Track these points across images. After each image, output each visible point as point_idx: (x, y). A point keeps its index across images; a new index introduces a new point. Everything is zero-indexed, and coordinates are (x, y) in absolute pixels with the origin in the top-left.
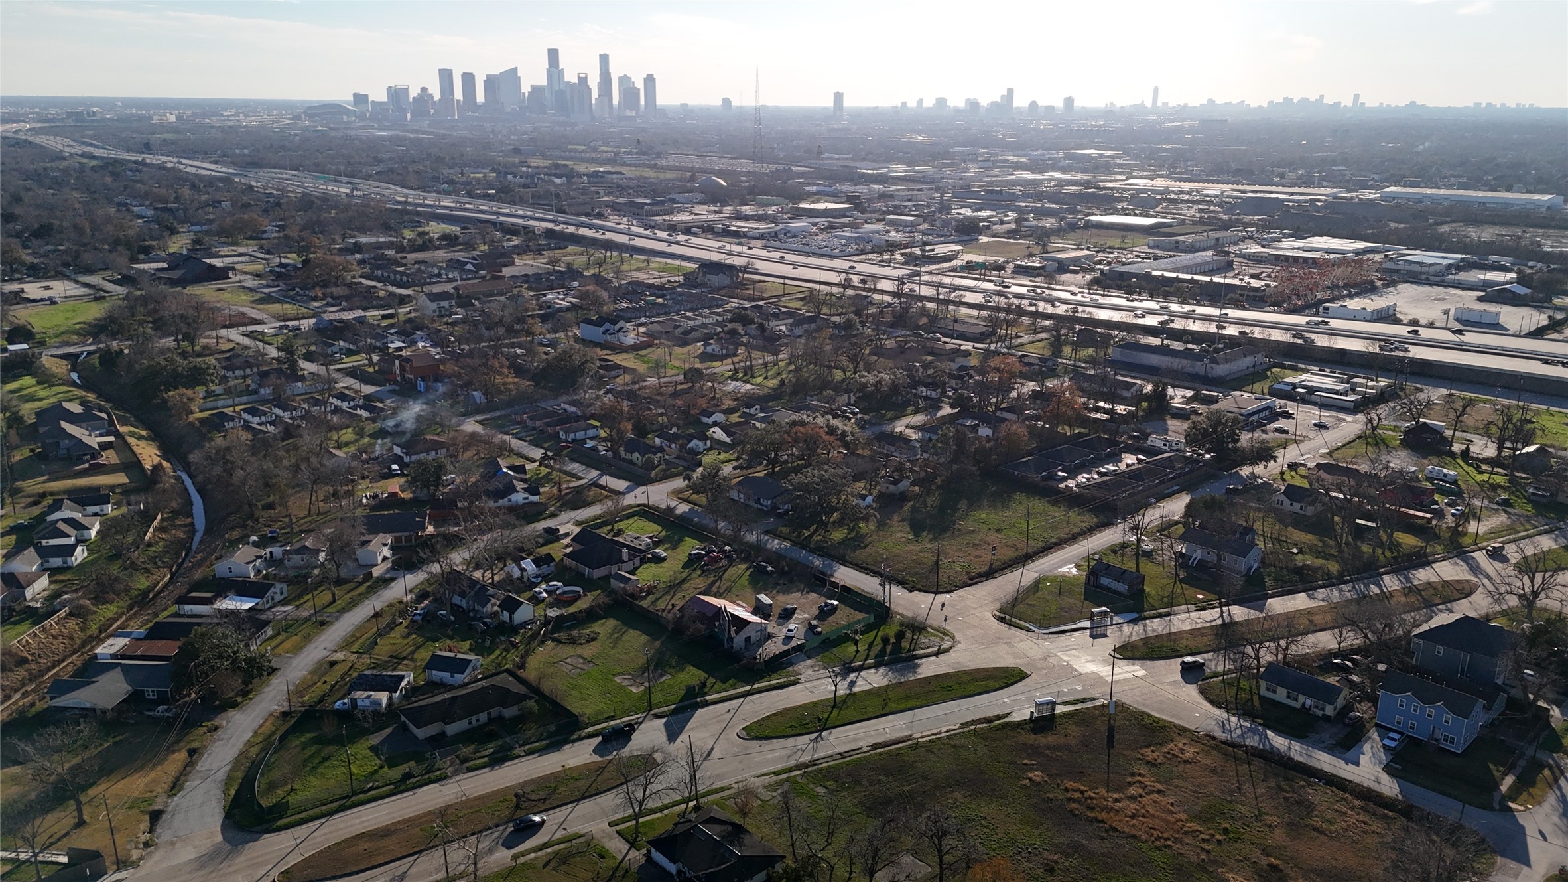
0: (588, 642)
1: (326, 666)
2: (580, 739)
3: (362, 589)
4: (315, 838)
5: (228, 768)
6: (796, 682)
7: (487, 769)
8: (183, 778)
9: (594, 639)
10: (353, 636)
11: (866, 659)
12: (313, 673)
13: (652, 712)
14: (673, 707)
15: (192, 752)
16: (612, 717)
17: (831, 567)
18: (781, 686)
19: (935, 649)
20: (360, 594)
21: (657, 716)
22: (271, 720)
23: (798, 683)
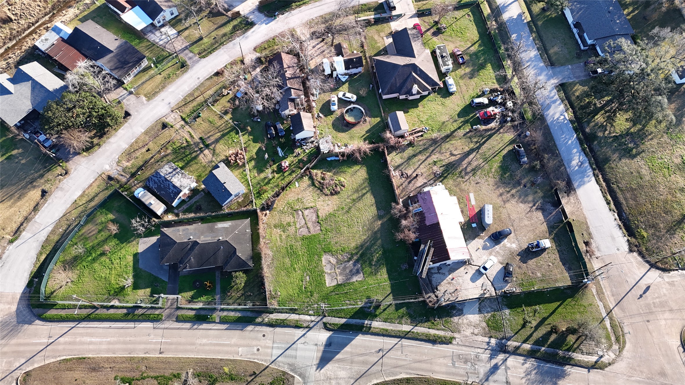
0: (332, 194)
1: (160, 126)
2: (260, 324)
3: (228, 28)
4: (59, 344)
5: (50, 229)
6: (447, 341)
7: (188, 325)
8: (25, 225)
9: (337, 193)
10: (191, 94)
11: (525, 342)
12: (146, 133)
13: (325, 320)
14: (343, 321)
15: (44, 193)
16: (296, 310)
17: (582, 173)
18: (434, 341)
19: (594, 358)
20: (225, 35)
21: (326, 327)
22: (100, 180)
23: (451, 343)
